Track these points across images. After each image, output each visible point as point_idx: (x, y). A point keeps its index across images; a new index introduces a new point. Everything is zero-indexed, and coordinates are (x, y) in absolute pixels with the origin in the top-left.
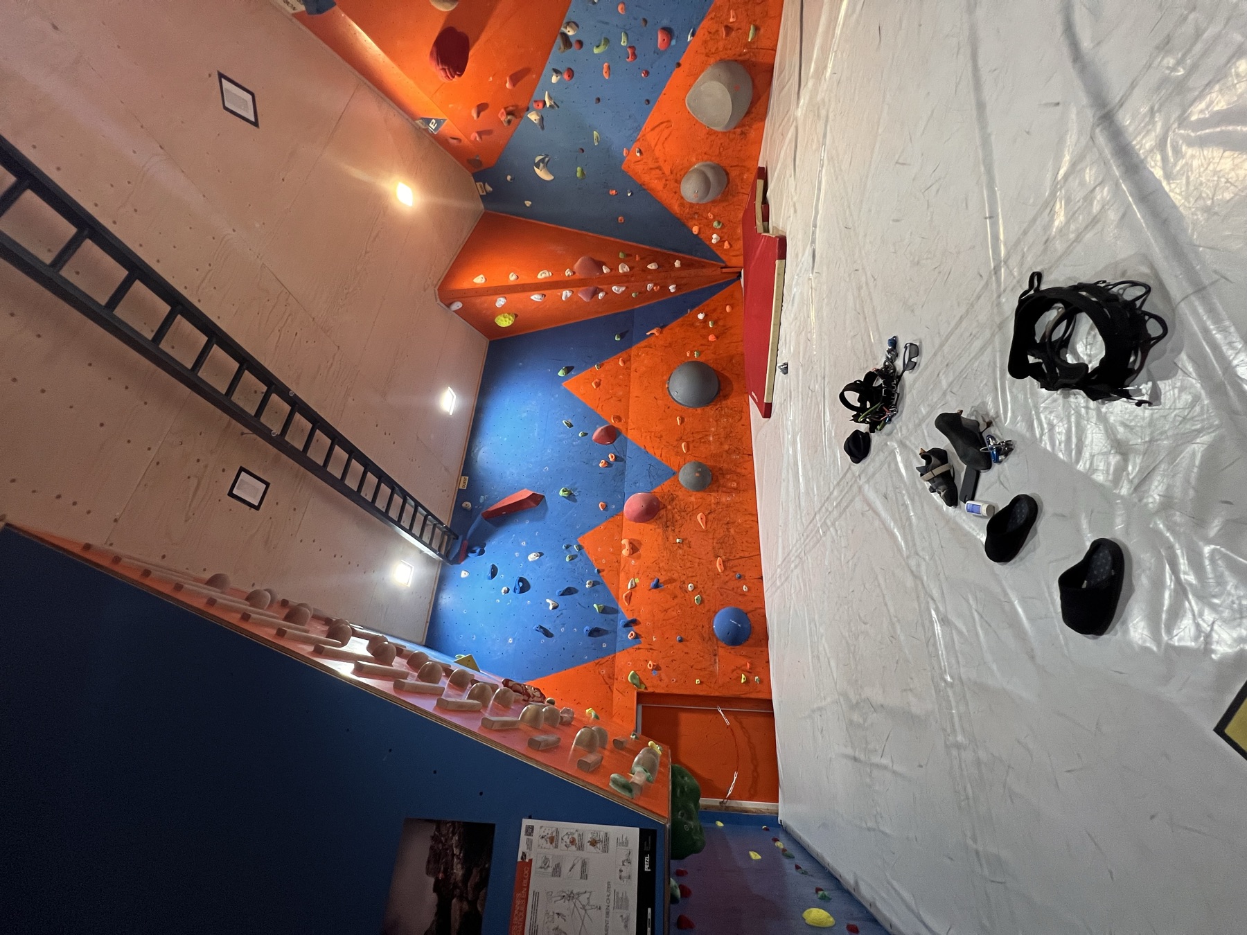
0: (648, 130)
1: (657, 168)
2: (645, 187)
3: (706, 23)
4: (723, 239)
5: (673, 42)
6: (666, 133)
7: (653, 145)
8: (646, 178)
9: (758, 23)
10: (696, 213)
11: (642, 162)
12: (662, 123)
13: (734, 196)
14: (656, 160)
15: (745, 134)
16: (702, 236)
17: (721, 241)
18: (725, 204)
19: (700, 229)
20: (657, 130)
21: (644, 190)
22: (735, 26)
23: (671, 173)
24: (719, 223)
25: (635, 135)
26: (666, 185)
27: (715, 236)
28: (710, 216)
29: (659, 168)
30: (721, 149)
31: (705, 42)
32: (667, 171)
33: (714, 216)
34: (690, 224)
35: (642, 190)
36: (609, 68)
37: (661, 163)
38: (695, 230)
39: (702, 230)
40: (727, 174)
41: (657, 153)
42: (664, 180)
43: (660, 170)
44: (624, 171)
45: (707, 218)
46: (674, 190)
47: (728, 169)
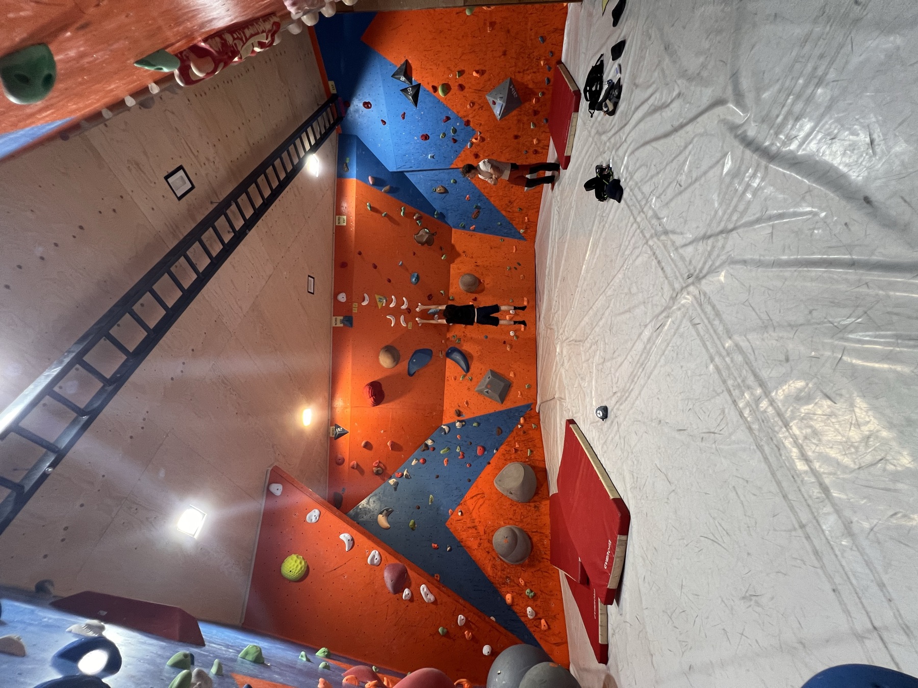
0: (468, 498)
1: (473, 527)
2: (462, 544)
3: (503, 447)
4: (539, 616)
5: (486, 453)
6: (481, 501)
7: (471, 508)
8: (464, 536)
9: (531, 449)
10: (507, 577)
11: (462, 521)
12: (478, 494)
13: (540, 562)
14: (473, 521)
15: (538, 507)
16: (517, 609)
17: (537, 618)
18: (533, 570)
19: (513, 598)
20: (475, 498)
21: (461, 546)
22: (520, 449)
23: (485, 533)
24: (531, 591)
25: (459, 500)
26: (480, 544)
27: (529, 609)
28: (522, 582)
29: (475, 527)
30: (522, 517)
31: (504, 455)
32: (481, 529)
33: (525, 582)
34: (503, 590)
35: (459, 546)
36: (448, 460)
37: (477, 524)
38: (508, 597)
39: (515, 600)
40: (530, 538)
41: (474, 515)
42: (479, 538)
43: (476, 529)
44: (447, 527)
45: (518, 584)
46: (487, 550)
47: (530, 533)
